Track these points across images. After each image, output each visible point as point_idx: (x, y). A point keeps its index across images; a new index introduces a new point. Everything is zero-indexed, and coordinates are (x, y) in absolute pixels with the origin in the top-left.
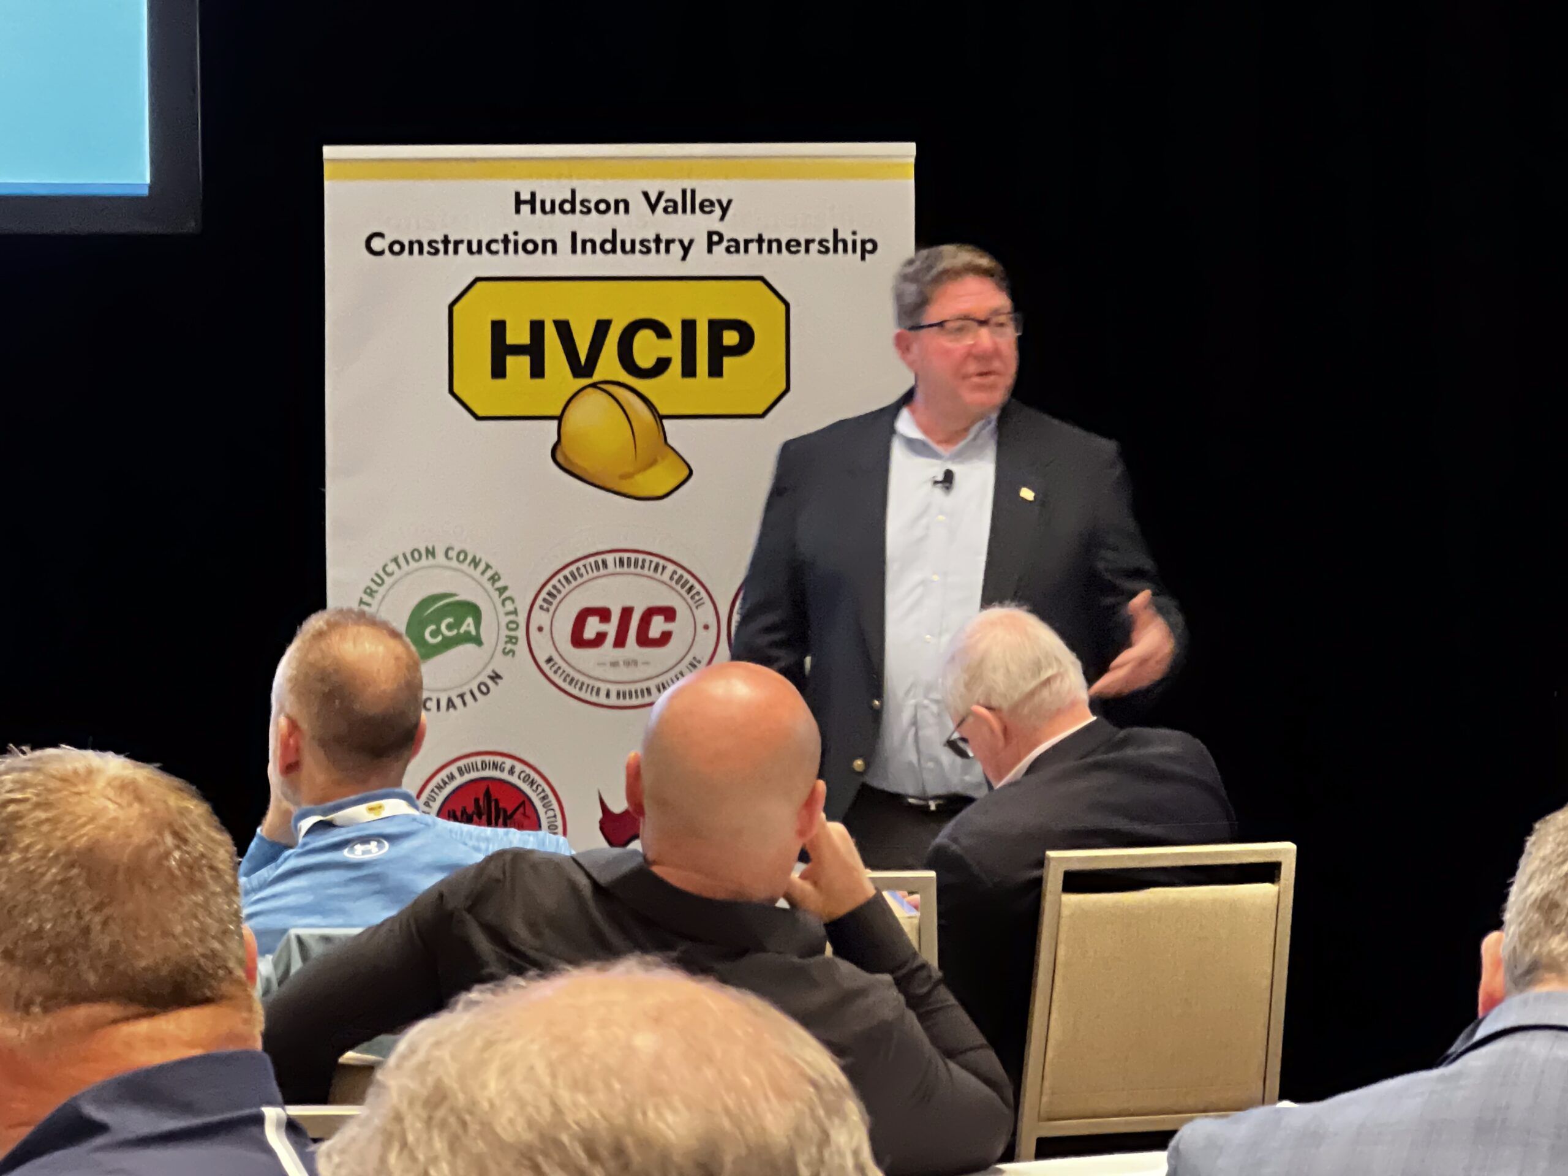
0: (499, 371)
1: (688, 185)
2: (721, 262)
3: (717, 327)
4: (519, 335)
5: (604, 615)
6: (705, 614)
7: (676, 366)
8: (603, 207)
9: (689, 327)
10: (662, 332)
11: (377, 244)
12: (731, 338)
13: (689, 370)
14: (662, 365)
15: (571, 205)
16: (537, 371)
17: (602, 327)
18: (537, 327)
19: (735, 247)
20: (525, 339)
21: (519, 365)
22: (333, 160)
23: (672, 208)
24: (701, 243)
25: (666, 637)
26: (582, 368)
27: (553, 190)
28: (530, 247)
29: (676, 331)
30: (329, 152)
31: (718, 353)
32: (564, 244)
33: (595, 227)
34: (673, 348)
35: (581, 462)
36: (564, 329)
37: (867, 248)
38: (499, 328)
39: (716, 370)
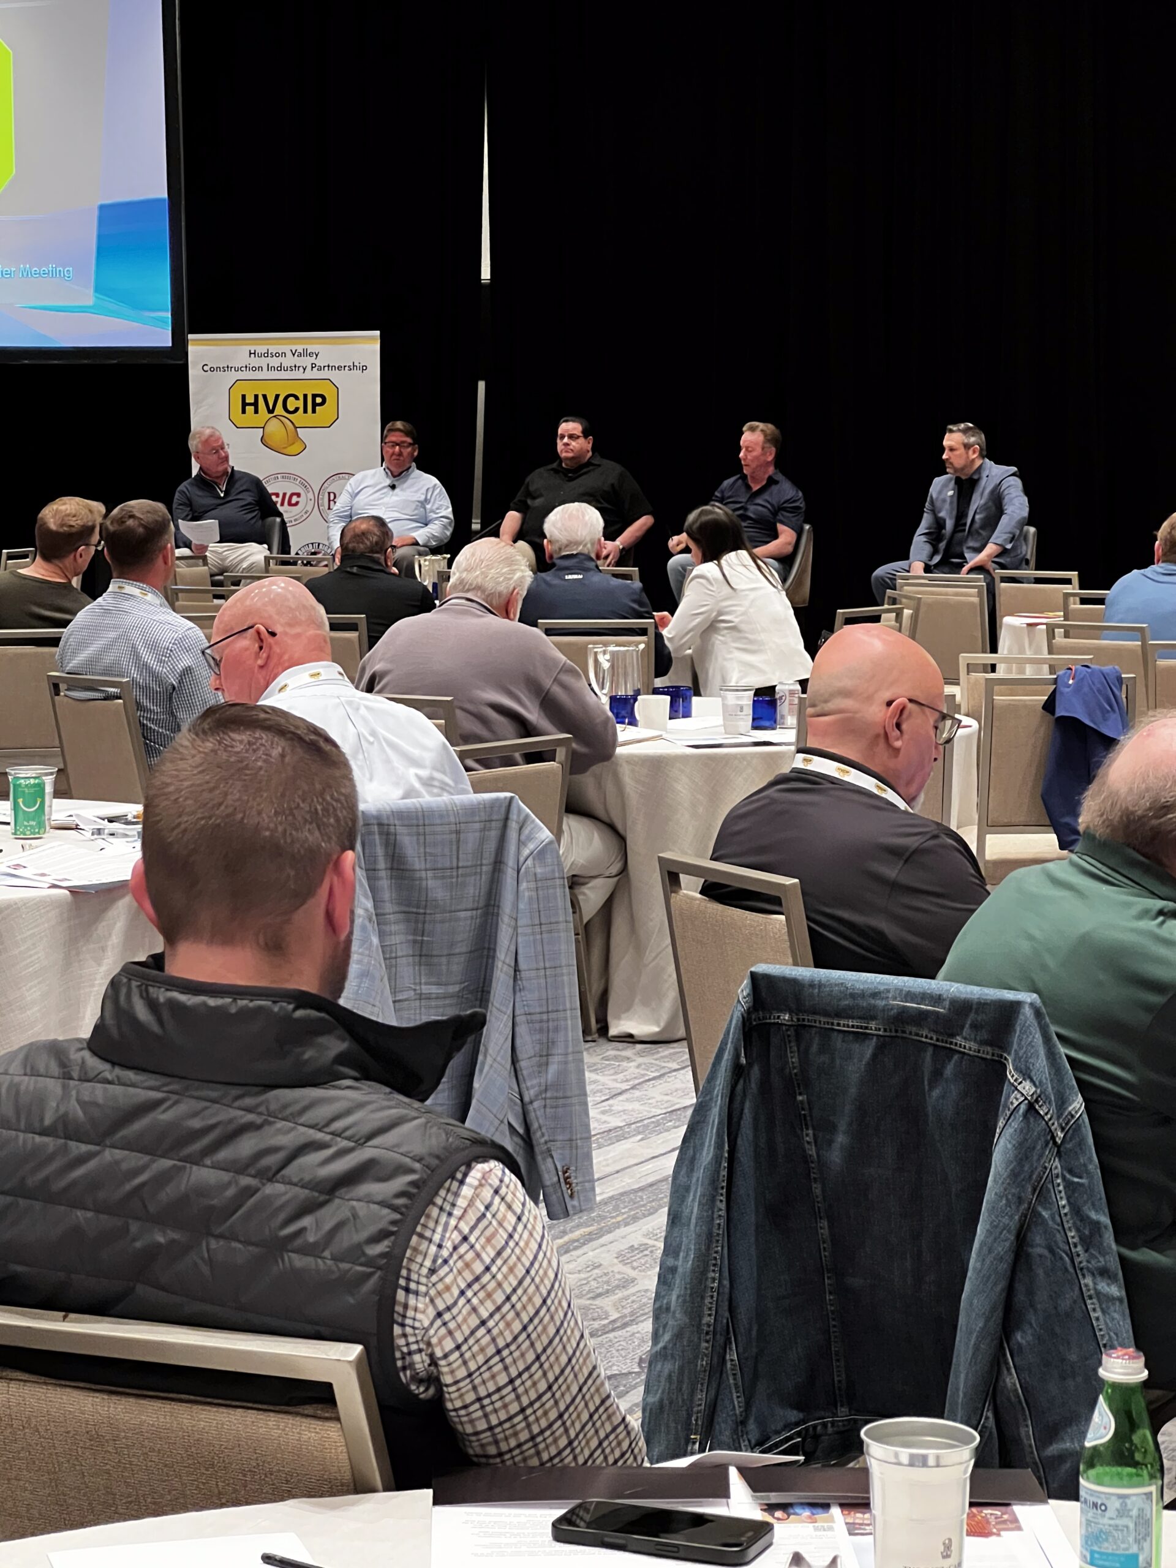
0: (244, 412)
1: (305, 347)
2: (316, 374)
3: (314, 396)
4: (250, 399)
5: (277, 495)
6: (310, 495)
7: (301, 410)
8: (277, 355)
9: (305, 396)
10: (297, 398)
11: (206, 368)
12: (319, 400)
13: (305, 411)
14: (297, 409)
15: (267, 354)
16: (256, 412)
17: (277, 396)
18: (256, 397)
19: (320, 368)
20: (252, 401)
21: (250, 409)
22: (193, 340)
23: (300, 355)
24: (309, 367)
25: (297, 503)
26: (271, 411)
27: (261, 349)
28: (254, 369)
29: (301, 398)
30: (190, 336)
31: (315, 405)
32: (265, 368)
33: (275, 362)
34: (300, 403)
35: (270, 443)
36: (265, 397)
37: (364, 368)
38: (244, 397)
39: (314, 411)
